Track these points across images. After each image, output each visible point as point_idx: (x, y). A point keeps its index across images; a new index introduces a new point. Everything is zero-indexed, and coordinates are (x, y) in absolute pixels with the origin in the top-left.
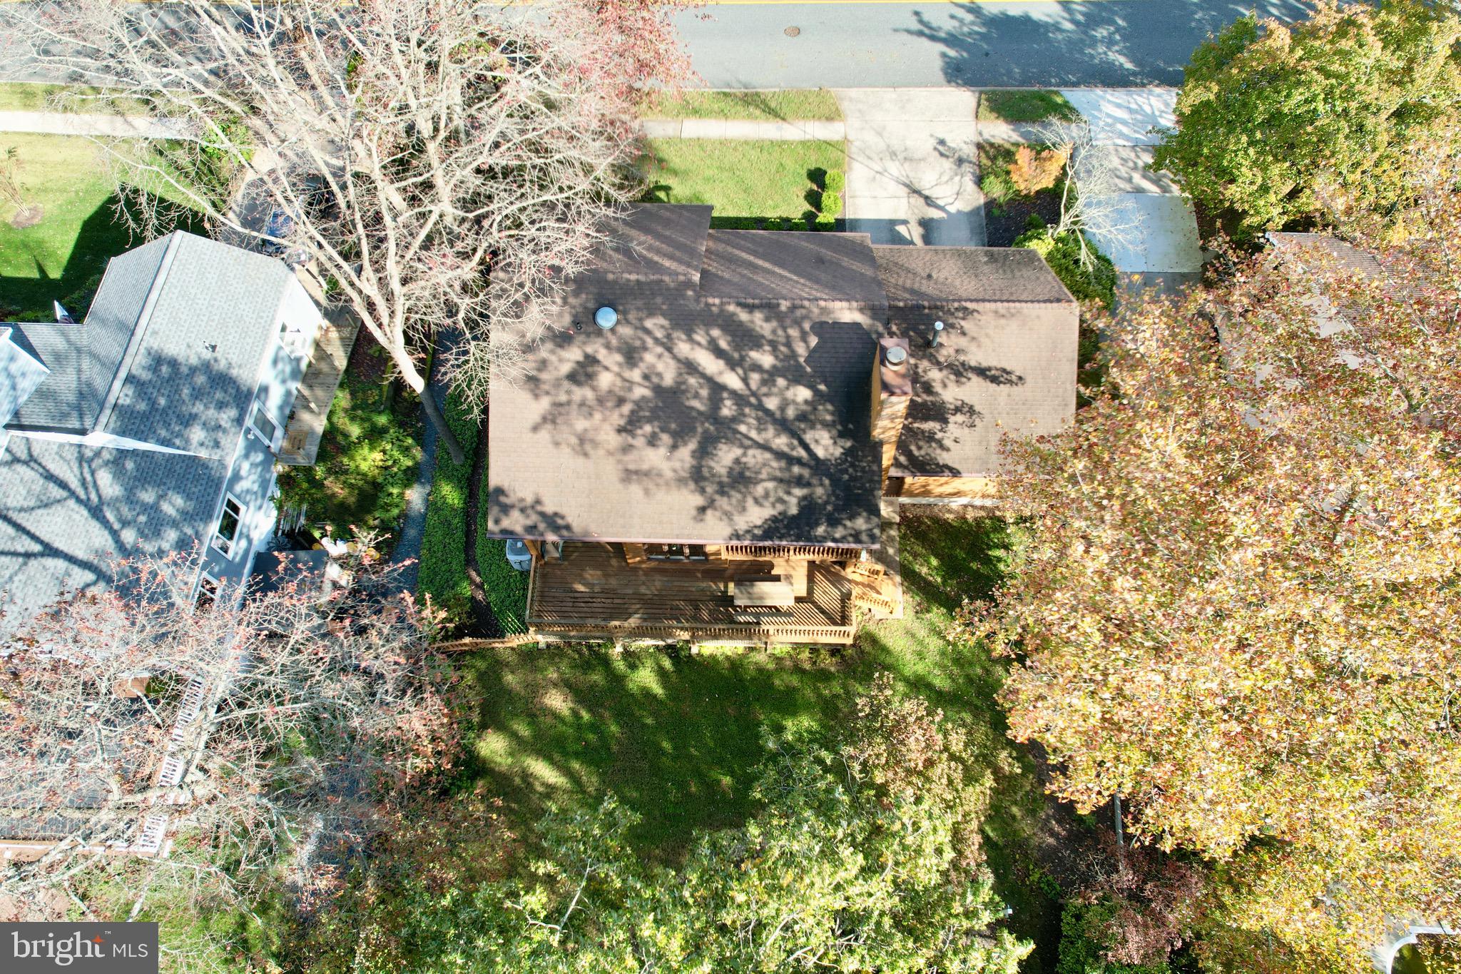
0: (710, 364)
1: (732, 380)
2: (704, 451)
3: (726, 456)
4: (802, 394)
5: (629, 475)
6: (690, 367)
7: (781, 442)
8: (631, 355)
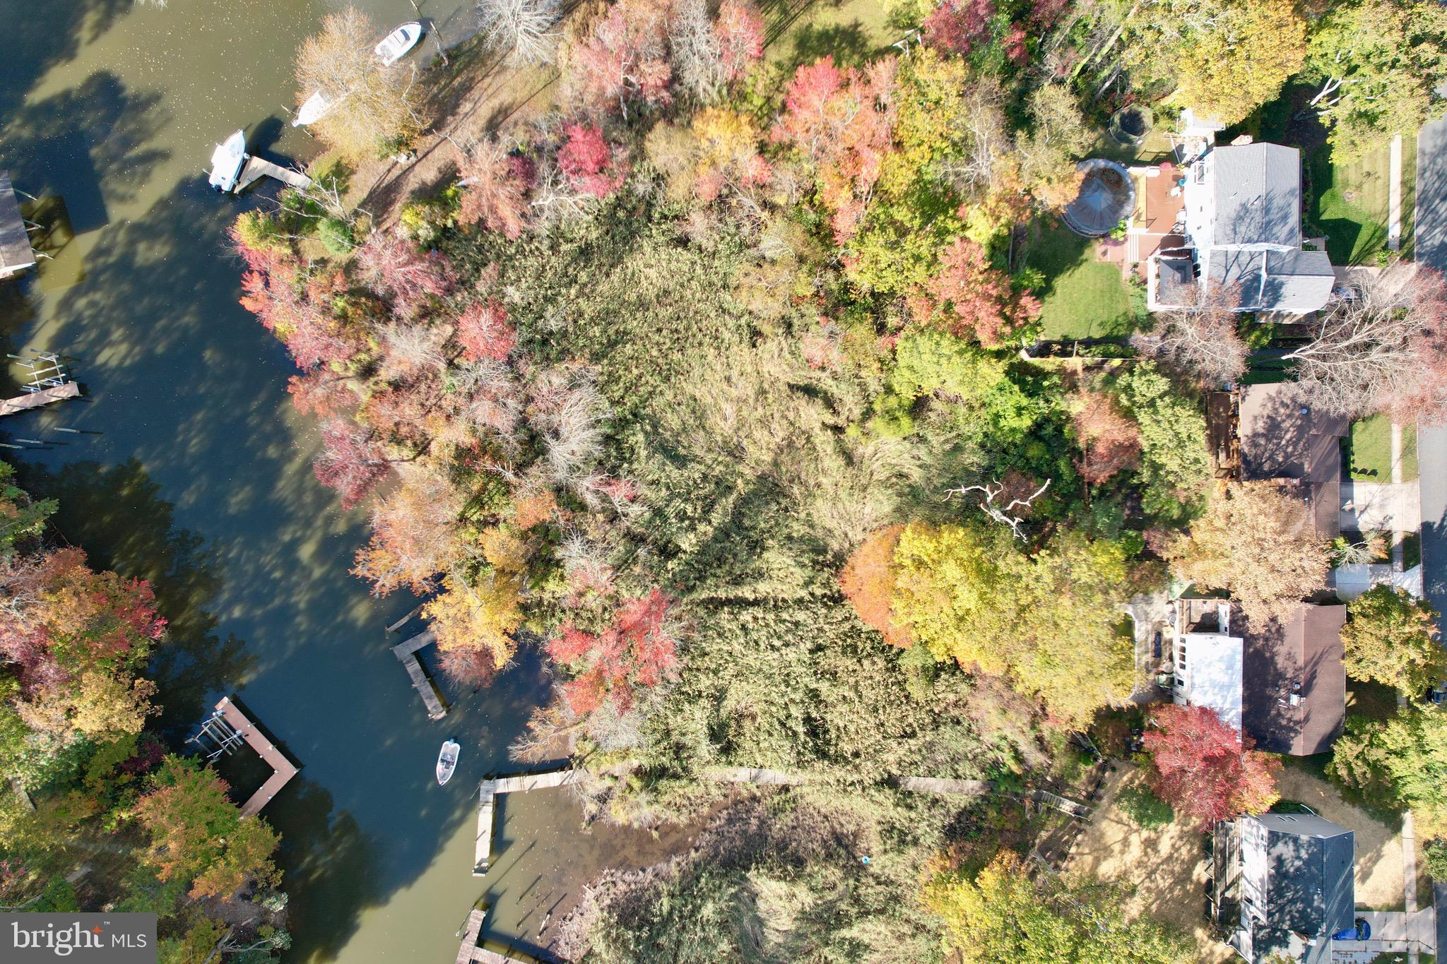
0: (1288, 436)
1: (1284, 442)
2: (1263, 435)
3: (1262, 441)
4: (1281, 459)
5: (1255, 418)
6: (1287, 431)
7: (1267, 455)
8: (1289, 416)
